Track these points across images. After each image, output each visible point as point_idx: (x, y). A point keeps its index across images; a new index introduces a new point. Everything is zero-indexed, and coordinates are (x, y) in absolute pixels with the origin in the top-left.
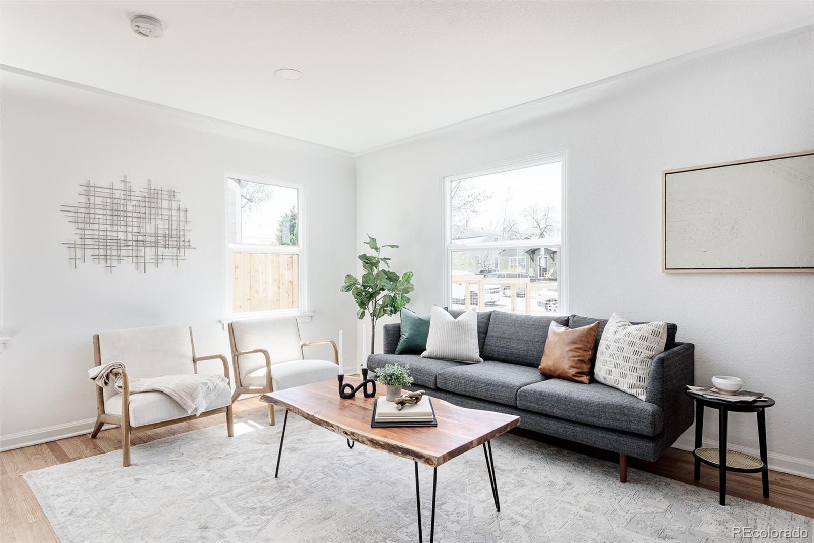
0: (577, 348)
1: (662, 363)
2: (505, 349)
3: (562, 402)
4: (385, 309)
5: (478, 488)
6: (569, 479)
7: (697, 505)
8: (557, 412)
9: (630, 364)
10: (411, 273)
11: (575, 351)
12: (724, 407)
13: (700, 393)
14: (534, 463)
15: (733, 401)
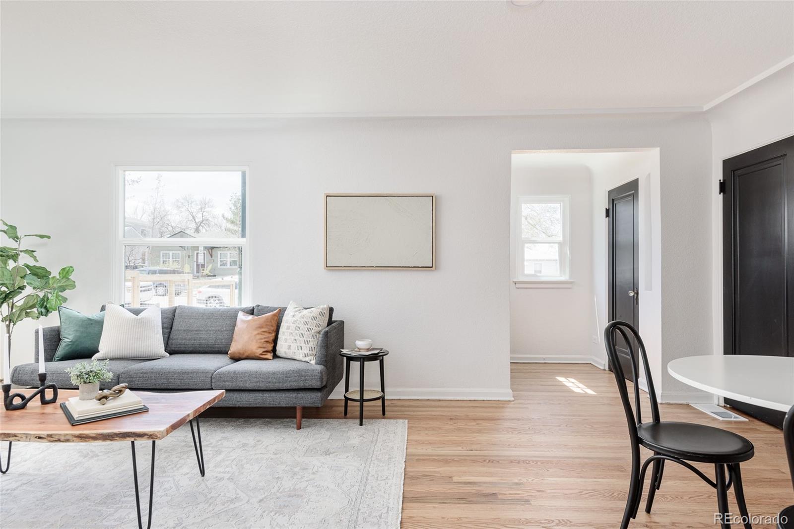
0: (264, 332)
1: (326, 334)
2: (193, 341)
3: (254, 375)
4: (28, 311)
5: (178, 466)
6: (258, 438)
7: (347, 430)
8: (249, 385)
9: (304, 339)
10: (71, 268)
11: (261, 334)
12: (363, 359)
13: (349, 353)
14: (227, 434)
15: (367, 354)
